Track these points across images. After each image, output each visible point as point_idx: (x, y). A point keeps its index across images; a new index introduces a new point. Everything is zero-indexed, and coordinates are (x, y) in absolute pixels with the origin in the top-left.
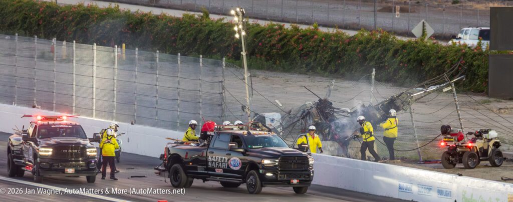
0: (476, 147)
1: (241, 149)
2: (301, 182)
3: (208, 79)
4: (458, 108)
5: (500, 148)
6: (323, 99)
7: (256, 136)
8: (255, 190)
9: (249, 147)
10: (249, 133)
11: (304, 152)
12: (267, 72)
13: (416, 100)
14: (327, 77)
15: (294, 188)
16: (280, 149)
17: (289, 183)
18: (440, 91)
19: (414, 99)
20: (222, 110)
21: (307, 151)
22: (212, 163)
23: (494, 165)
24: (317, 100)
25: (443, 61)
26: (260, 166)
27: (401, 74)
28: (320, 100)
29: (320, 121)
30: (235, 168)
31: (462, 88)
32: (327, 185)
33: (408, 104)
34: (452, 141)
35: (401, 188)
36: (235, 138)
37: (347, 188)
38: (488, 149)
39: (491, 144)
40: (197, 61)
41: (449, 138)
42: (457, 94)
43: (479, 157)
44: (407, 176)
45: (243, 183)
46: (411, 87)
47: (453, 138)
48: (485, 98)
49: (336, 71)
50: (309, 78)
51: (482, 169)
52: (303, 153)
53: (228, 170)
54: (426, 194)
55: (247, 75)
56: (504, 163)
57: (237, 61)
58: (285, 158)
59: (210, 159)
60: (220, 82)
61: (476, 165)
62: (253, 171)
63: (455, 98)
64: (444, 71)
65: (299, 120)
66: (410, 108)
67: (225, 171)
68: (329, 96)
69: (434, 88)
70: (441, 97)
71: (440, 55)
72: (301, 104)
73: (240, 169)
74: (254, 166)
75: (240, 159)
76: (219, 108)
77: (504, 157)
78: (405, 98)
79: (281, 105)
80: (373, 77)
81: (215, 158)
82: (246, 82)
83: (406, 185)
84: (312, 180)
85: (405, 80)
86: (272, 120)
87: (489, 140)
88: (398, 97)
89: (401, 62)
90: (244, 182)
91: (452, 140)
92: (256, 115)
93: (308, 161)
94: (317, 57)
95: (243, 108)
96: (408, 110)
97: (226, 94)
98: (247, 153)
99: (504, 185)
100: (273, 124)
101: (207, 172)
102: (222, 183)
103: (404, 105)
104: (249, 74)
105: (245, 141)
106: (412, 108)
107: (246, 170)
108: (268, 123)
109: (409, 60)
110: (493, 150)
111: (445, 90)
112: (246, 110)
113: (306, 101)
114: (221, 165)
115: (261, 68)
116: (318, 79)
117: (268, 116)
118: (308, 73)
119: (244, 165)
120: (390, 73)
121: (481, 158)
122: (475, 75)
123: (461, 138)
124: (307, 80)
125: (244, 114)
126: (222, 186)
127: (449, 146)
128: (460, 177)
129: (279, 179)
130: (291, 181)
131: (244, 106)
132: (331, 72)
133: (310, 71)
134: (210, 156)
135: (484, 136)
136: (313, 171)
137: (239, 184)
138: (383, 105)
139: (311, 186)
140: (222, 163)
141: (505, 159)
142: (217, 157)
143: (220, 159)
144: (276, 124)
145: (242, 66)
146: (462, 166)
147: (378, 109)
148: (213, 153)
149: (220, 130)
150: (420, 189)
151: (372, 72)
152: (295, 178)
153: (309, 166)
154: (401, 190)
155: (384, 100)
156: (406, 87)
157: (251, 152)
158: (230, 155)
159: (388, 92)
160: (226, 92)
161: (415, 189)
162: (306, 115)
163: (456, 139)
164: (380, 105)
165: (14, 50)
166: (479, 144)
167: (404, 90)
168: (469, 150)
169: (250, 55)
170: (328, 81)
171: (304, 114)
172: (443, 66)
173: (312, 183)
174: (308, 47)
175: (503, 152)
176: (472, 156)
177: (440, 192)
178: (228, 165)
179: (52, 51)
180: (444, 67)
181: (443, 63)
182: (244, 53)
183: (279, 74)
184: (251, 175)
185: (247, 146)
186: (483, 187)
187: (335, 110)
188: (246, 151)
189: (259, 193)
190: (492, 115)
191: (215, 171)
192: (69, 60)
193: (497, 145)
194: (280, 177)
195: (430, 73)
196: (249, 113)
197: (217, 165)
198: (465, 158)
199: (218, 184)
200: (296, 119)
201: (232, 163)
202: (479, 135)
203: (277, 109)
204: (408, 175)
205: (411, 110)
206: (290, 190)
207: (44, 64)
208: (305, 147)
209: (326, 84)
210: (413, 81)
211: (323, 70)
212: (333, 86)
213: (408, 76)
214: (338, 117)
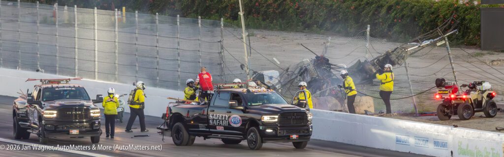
0: (470, 99)
1: (241, 106)
2: (300, 137)
3: (208, 39)
4: (452, 61)
5: (494, 99)
6: (319, 55)
7: (255, 93)
8: (256, 146)
9: (249, 104)
10: (248, 91)
11: (302, 107)
12: (264, 31)
13: (410, 55)
14: (323, 34)
15: (293, 143)
16: (279, 106)
17: (288, 138)
18: (433, 45)
19: (409, 53)
20: (222, 69)
21: (305, 107)
22: (213, 121)
23: (489, 116)
24: (314, 57)
25: (436, 16)
26: (260, 123)
27: (395, 30)
28: (317, 57)
29: (317, 78)
30: (235, 126)
31: (455, 42)
32: (325, 140)
33: (403, 59)
34: (447, 94)
35: (398, 141)
36: (235, 96)
37: (346, 142)
38: (482, 101)
39: (485, 95)
40: (196, 22)
41: (444, 91)
42: (450, 47)
43: (474, 109)
44: (404, 129)
45: (244, 140)
46: (406, 42)
47: (447, 91)
48: (478, 51)
49: (332, 28)
50: (306, 35)
51: (476, 120)
52: (302, 109)
53: (229, 127)
54: (423, 146)
55: (245, 35)
56: (498, 114)
57: (235, 21)
58: (284, 114)
59: (211, 117)
60: (219, 42)
61: (471, 116)
62: (253, 128)
63: (448, 52)
64: (437, 26)
65: (297, 77)
66: (405, 63)
67: (225, 128)
68: (326, 52)
69: (428, 42)
70: (435, 51)
71: (433, 10)
72: (299, 61)
73: (241, 126)
74: (254, 123)
75: (241, 116)
76: (218, 67)
77: (498, 107)
78: (400, 53)
79: (279, 63)
80: (368, 33)
81: (216, 116)
82: (245, 41)
83: (403, 137)
84: (311, 135)
85: (399, 36)
86: (271, 78)
87: (483, 92)
88: (393, 52)
89: (394, 18)
90: (245, 138)
91: (447, 92)
92: (255, 73)
93: (307, 117)
94: (312, 14)
95: (242, 66)
96: (403, 65)
97: (225, 53)
98: (247, 110)
99: (499, 135)
100: (271, 82)
101: (208, 130)
102: (223, 140)
103: (399, 60)
104: (247, 34)
105: (244, 99)
106: (407, 63)
107: (247, 127)
108: (266, 80)
109: (403, 16)
110: (487, 102)
111: (439, 44)
112: (245, 68)
113: (303, 58)
114: (221, 123)
115: (258, 27)
116: (315, 36)
117: (267, 73)
118: (305, 31)
119: (244, 121)
120: (384, 29)
121: (475, 110)
122: (467, 28)
123: (455, 90)
124: (304, 37)
125: (243, 72)
126: (223, 143)
127: (444, 98)
128: (455, 128)
129: (279, 135)
130: (291, 136)
131: (243, 65)
132: (326, 29)
133: (307, 29)
134: (211, 114)
135: (478, 87)
136: (312, 126)
137: (240, 141)
138: (378, 60)
139: (310, 140)
140: (222, 120)
141: (499, 109)
142: (218, 115)
143: (220, 117)
144: (275, 81)
145: (240, 26)
146: (457, 117)
147: (374, 65)
148: (214, 111)
149: (220, 89)
150: (417, 141)
151: (367, 29)
152: (294, 133)
153: (308, 121)
154: (398, 142)
155: (378, 55)
156: (401, 42)
157: (251, 109)
158: (230, 112)
159: (383, 47)
160: (225, 52)
161: (412, 141)
162: (304, 72)
163: (451, 92)
164: (375, 61)
165: (17, 16)
166: (473, 96)
167: (398, 45)
168: (464, 102)
169: (247, 14)
170: (324, 38)
171: (302, 71)
172: (436, 20)
173: (312, 137)
174: (304, 6)
175: (497, 103)
176: (467, 107)
177: (436, 143)
178: (229, 123)
179: (54, 16)
182: (241, 13)
183: (276, 33)
184: (252, 131)
185: (247, 104)
186: (478, 137)
187: (332, 66)
188: (246, 108)
189: (260, 149)
190: (485, 67)
191: (216, 129)
192: (70, 24)
193: (490, 96)
194: (280, 133)
195: (424, 27)
196: (248, 71)
197: (217, 122)
198: (460, 110)
199: (219, 141)
200: (294, 77)
201: (232, 120)
202: (473, 87)
203: (275, 67)
204: (404, 127)
205: (405, 64)
206: (290, 145)
207: (46, 29)
208: (303, 103)
209: (322, 41)
210: (407, 36)
211: (319, 28)
212: (329, 43)
213: (402, 31)
214: (335, 73)
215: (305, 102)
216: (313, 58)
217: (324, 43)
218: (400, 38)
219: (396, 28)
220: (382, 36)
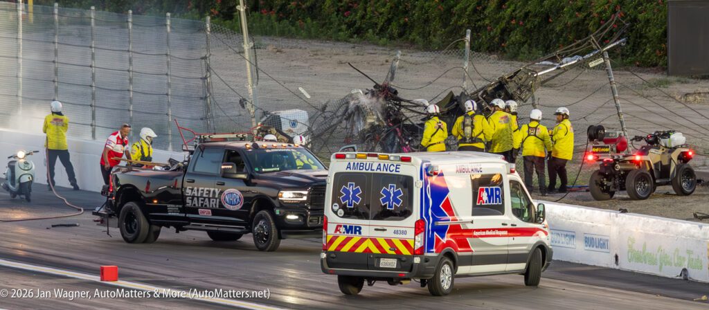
0: (649, 162)
1: (242, 173)
3: (181, 54)
4: (617, 95)
5: (690, 163)
6: (381, 84)
7: (268, 151)
8: (268, 244)
9: (257, 169)
10: (255, 146)
12: (280, 39)
13: (542, 83)
14: (384, 45)
18: (583, 65)
19: (539, 81)
20: (208, 107)
22: (192, 200)
23: (681, 192)
24: (371, 86)
25: (585, 14)
26: (276, 203)
27: (513, 39)
28: (377, 86)
29: (377, 123)
30: (232, 208)
33: (529, 90)
36: (232, 155)
38: (669, 166)
39: (675, 155)
40: (162, 23)
42: (613, 70)
43: (654, 179)
45: (246, 233)
46: (532, 59)
48: (660, 77)
49: (401, 35)
50: (354, 48)
51: (660, 200)
53: (220, 211)
54: (565, 245)
55: (247, 46)
56: (699, 188)
59: (188, 192)
60: (202, 58)
61: (649, 194)
62: (263, 212)
63: (610, 79)
64: (590, 32)
65: (340, 122)
66: (533, 97)
67: (215, 212)
68: (392, 78)
69: (573, 61)
70: (586, 77)
71: (580, 3)
73: (241, 208)
74: (266, 203)
75: (242, 192)
76: (202, 103)
77: (697, 178)
78: (524, 79)
79: (308, 96)
80: (467, 44)
81: (198, 190)
82: (247, 57)
85: (520, 48)
86: (294, 123)
87: (672, 150)
88: (511, 78)
89: (511, 18)
90: (249, 230)
92: (265, 114)
94: (365, 10)
95: (243, 102)
96: (530, 101)
97: (214, 79)
98: (253, 181)
100: (294, 130)
101: (183, 215)
102: (210, 233)
103: (521, 92)
104: (252, 44)
105: (248, 160)
106: (536, 97)
107: (252, 210)
108: (286, 127)
109: (526, 15)
110: (678, 167)
111: (592, 64)
112: (248, 106)
113: (351, 89)
114: (207, 203)
115: (269, 32)
116: (369, 49)
117: (286, 115)
118: (351, 39)
119: (248, 200)
120: (493, 38)
121: (657, 181)
122: (642, 36)
123: (622, 146)
124: (351, 51)
125: (244, 113)
126: (210, 240)
127: (602, 160)
128: (623, 215)
129: (309, 224)
131: (245, 100)
132: (391, 38)
133: (356, 35)
134: (188, 187)
135: (663, 142)
137: (240, 235)
138: (485, 91)
140: (209, 199)
141: (699, 181)
142: (200, 188)
143: (205, 192)
144: (300, 129)
145: (238, 31)
146: (625, 195)
148: (193, 181)
149: (205, 142)
150: (555, 236)
151: (465, 36)
155: (486, 83)
157: (259, 178)
158: (223, 184)
159: (493, 69)
160: (213, 76)
162: (353, 113)
163: (614, 149)
164: (481, 92)
166: (654, 156)
167: (520, 65)
168: (637, 167)
169: (252, 10)
170: (387, 52)
171: (349, 111)
172: (586, 22)
175: (695, 170)
176: (642, 177)
177: (589, 241)
178: (220, 202)
180: (588, 24)
181: (585, 17)
182: (241, 8)
183: (301, 43)
184: (261, 218)
185: (252, 169)
186: (663, 231)
187: (403, 103)
188: (251, 176)
189: (274, 250)
190: (673, 105)
191: (198, 213)
193: (684, 158)
194: (312, 220)
195: (564, 36)
196: (253, 111)
197: (200, 202)
198: (630, 181)
200: (335, 121)
201: (227, 198)
202: (654, 141)
203: (302, 104)
209: (383, 58)
210: (534, 50)
211: (377, 34)
212: (398, 62)
213: (526, 41)
214: (408, 114)
216: (370, 89)
217: (387, 61)
218: (522, 53)
219: (515, 36)
220: (491, 50)
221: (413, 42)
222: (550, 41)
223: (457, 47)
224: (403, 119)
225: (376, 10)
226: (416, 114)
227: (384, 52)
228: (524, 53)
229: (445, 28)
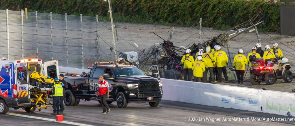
0: (274, 69)
1: (112, 77)
2: (154, 98)
3: (87, 30)
5: (290, 69)
6: (166, 40)
7: (122, 68)
8: (123, 105)
9: (118, 76)
10: (117, 66)
11: (155, 78)
12: (126, 24)
13: (231, 39)
14: (167, 25)
15: (149, 103)
16: (139, 77)
17: (146, 100)
18: (247, 31)
19: (229, 38)
20: (97, 51)
21: (157, 77)
22: (92, 88)
23: (287, 81)
24: (162, 42)
25: (247, 11)
26: (126, 89)
27: (218, 21)
28: (165, 42)
29: (165, 56)
31: (261, 29)
33: (225, 42)
36: (108, 70)
38: (282, 71)
39: (284, 67)
40: (79, 18)
42: (258, 33)
44: (227, 91)
46: (227, 30)
48: (277, 36)
49: (174, 21)
50: (155, 26)
52: (155, 79)
54: (241, 103)
55: (113, 26)
57: (105, 17)
58: (143, 83)
59: (91, 85)
60: (95, 32)
61: (274, 82)
62: (120, 93)
63: (257, 37)
64: (250, 18)
65: (151, 56)
68: (171, 38)
69: (243, 30)
70: (248, 36)
71: (245, 7)
72: (152, 45)
73: (112, 91)
74: (121, 89)
75: (112, 85)
76: (95, 50)
77: (293, 75)
78: (223, 38)
79: (138, 46)
80: (201, 24)
81: (94, 85)
82: (113, 31)
83: (227, 98)
84: (161, 97)
85: (221, 25)
86: (132, 57)
87: (283, 64)
88: (218, 37)
89: (218, 13)
90: (115, 100)
92: (121, 53)
93: (158, 84)
94: (159, 11)
95: (111, 49)
96: (226, 46)
98: (116, 80)
100: (132, 59)
101: (89, 94)
103: (223, 43)
104: (115, 26)
105: (114, 72)
106: (228, 45)
107: (116, 92)
108: (129, 59)
109: (224, 12)
110: (285, 71)
111: (250, 31)
112: (114, 50)
113: (155, 43)
115: (121, 21)
116: (162, 27)
117: (129, 54)
118: (154, 23)
119: (114, 88)
120: (210, 21)
121: (277, 77)
122: (270, 20)
123: (263, 63)
124: (154, 28)
128: (264, 91)
129: (139, 97)
130: (147, 98)
132: (170, 22)
133: (156, 21)
134: (90, 83)
135: (279, 61)
136: (162, 91)
137: (112, 102)
138: (208, 43)
139: (161, 101)
144: (135, 59)
145: (109, 20)
146: (264, 83)
148: (92, 81)
149: (97, 65)
150: (237, 100)
151: (200, 21)
152: (150, 96)
153: (159, 87)
154: (223, 101)
155: (208, 39)
156: (223, 30)
157: (119, 79)
159: (211, 34)
160: (100, 39)
161: (233, 100)
162: (155, 52)
163: (260, 65)
166: (276, 67)
167: (222, 32)
168: (269, 72)
169: (114, 12)
170: (169, 28)
171: (154, 52)
173: (162, 99)
174: (153, 5)
175: (292, 72)
176: (271, 76)
177: (250, 101)
180: (248, 15)
181: (247, 12)
182: (110, 11)
183: (134, 25)
184: (120, 95)
186: (280, 97)
187: (175, 48)
188: (115, 78)
189: (125, 107)
191: (94, 94)
193: (288, 67)
194: (140, 95)
195: (239, 20)
197: (95, 89)
198: (266, 77)
199: (97, 103)
200: (149, 55)
202: (275, 61)
203: (135, 49)
206: (147, 104)
208: (156, 74)
209: (167, 30)
210: (227, 26)
211: (164, 21)
212: (173, 32)
213: (224, 23)
214: (177, 52)
215: (157, 73)
217: (169, 32)
218: (222, 27)
219: (220, 20)
220: (210, 26)
221: (179, 24)
222: (234, 22)
223: (196, 25)
224: (176, 54)
225: (164, 11)
226: (181, 52)
227: (167, 28)
228: (223, 27)
229: (191, 18)
